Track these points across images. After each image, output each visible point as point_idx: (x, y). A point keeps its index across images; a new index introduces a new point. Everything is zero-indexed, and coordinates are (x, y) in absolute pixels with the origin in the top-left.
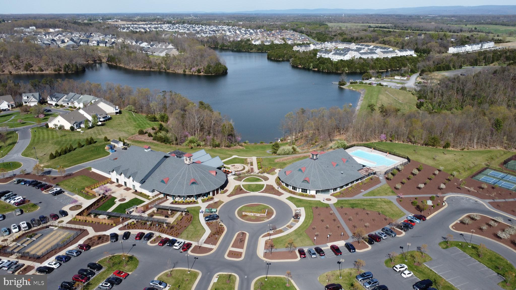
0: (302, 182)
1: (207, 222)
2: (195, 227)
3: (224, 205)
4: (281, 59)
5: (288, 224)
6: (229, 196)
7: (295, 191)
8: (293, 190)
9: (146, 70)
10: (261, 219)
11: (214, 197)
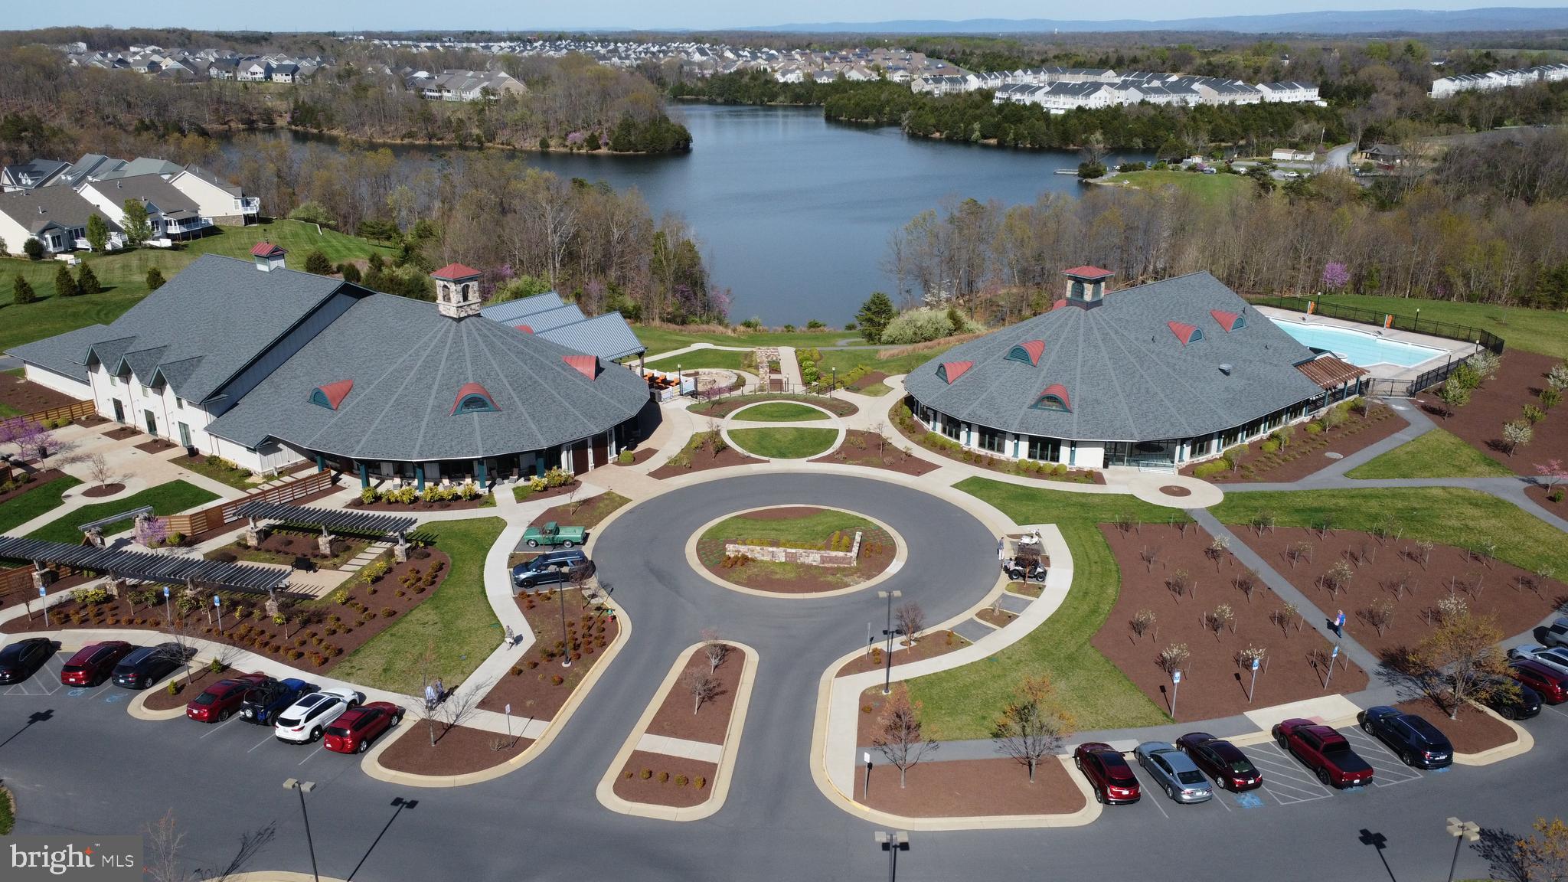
0: (1035, 406)
1: (520, 590)
2: (447, 617)
3: (631, 512)
4: (871, 120)
5: (986, 603)
6: (660, 474)
7: (996, 455)
8: (983, 452)
9: (417, 142)
10: (830, 578)
11: (580, 478)
